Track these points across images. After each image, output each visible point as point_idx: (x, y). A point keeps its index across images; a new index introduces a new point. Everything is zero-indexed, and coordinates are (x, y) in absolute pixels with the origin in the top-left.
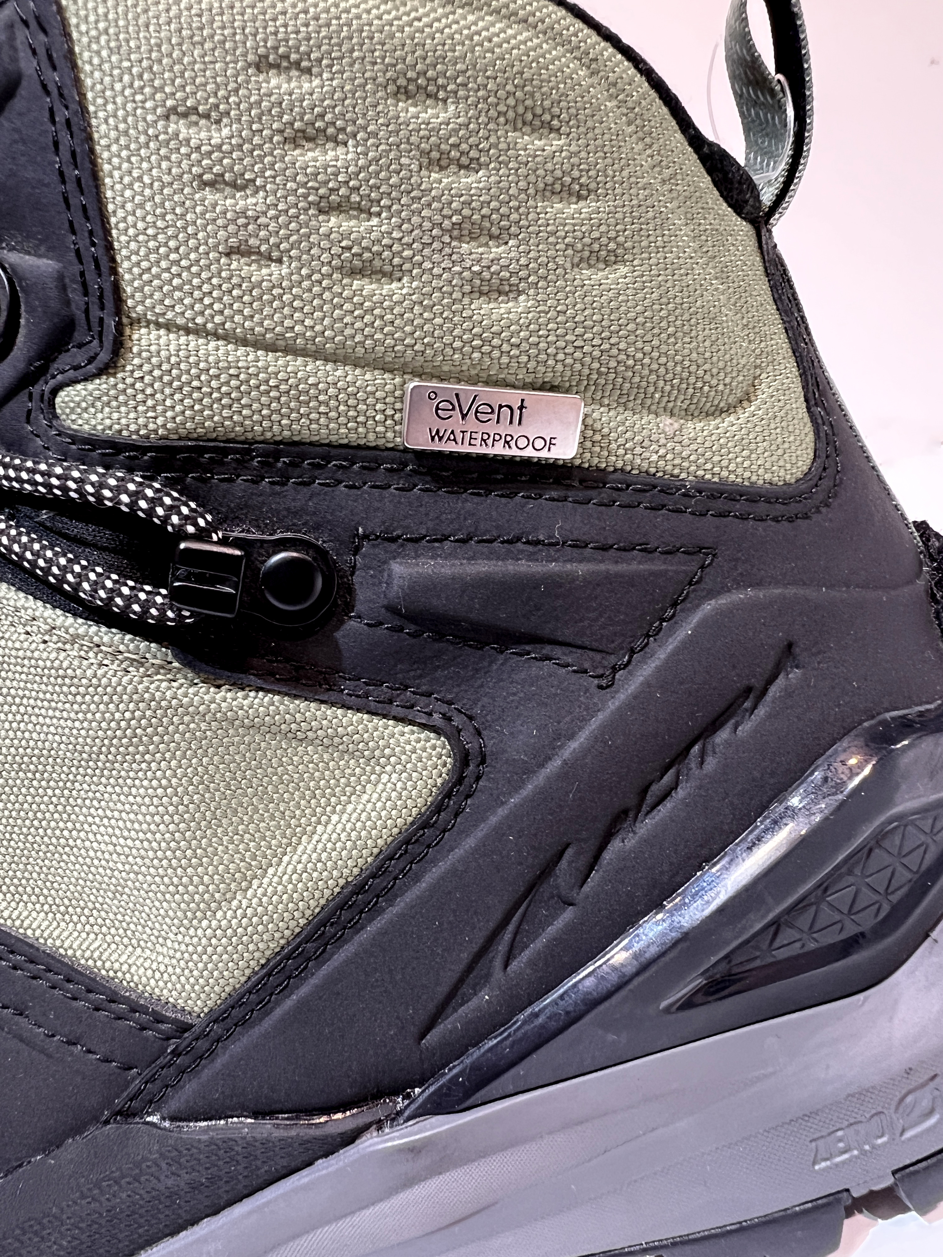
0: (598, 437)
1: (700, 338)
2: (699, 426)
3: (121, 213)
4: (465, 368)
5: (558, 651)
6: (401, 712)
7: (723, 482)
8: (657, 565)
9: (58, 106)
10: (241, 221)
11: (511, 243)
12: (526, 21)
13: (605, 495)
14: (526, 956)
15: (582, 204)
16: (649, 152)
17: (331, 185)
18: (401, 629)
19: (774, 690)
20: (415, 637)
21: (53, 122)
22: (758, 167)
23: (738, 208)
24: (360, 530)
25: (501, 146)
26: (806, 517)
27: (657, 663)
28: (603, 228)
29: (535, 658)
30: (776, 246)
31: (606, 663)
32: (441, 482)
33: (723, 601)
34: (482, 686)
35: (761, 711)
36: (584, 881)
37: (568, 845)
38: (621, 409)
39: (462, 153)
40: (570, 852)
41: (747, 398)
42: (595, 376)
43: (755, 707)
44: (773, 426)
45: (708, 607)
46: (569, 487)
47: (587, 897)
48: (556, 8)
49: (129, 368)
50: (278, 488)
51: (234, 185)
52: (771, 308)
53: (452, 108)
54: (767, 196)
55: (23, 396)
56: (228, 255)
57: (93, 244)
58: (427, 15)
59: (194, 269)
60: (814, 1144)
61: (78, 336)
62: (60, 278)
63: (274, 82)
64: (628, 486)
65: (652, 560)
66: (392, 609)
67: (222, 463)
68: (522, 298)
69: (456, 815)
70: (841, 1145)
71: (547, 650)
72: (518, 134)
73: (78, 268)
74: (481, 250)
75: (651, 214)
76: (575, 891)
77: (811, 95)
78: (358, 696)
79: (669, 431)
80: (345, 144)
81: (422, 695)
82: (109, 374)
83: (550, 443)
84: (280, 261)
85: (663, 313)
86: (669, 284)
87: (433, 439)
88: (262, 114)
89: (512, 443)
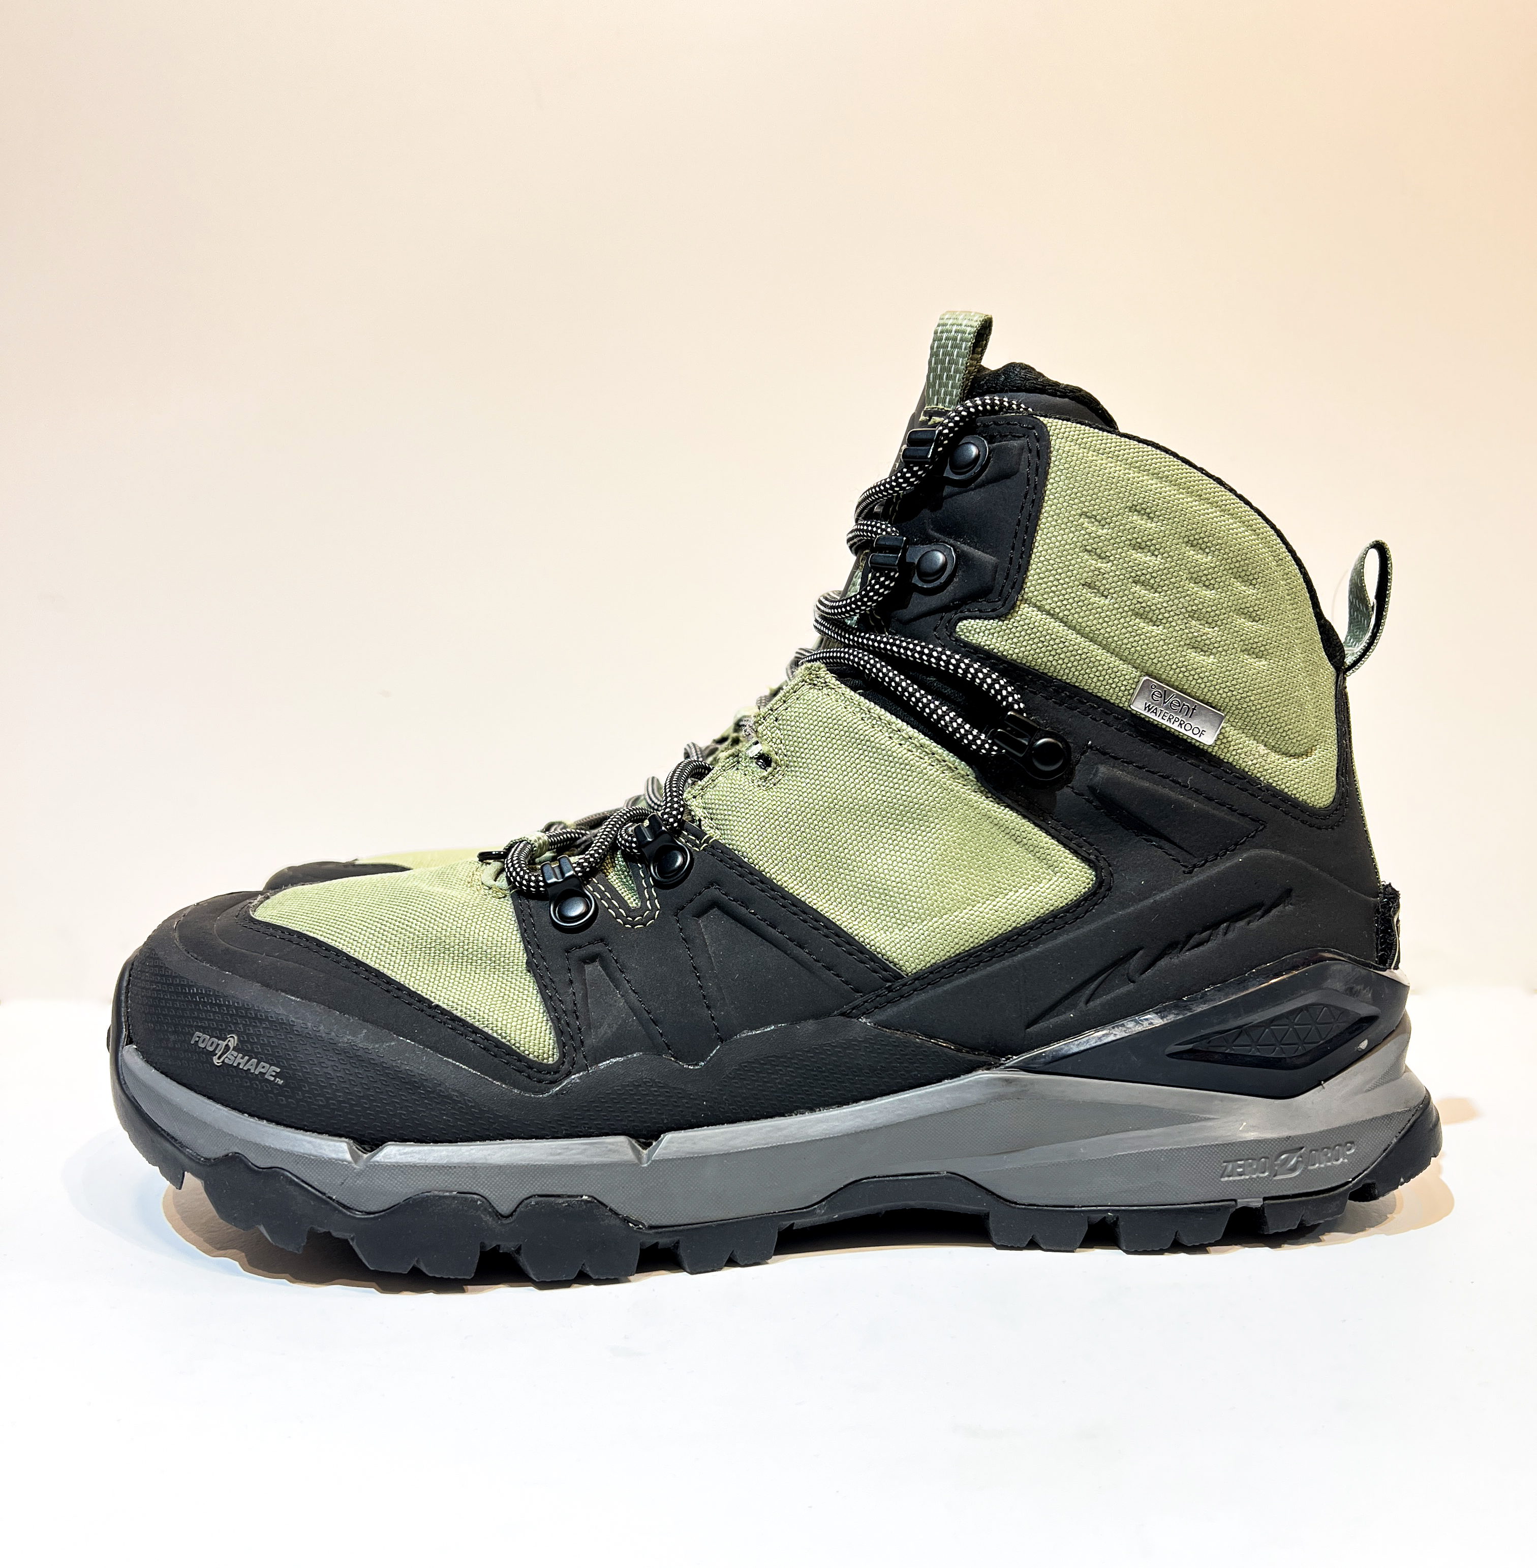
0: (1225, 741)
1: (1291, 711)
2: (1277, 757)
3: (1040, 548)
4: (1173, 680)
5: (1167, 846)
6: (1075, 847)
7: (1282, 791)
8: (1234, 819)
9: (1031, 491)
10: (1096, 573)
11: (1216, 629)
12: (1255, 531)
13: (1219, 772)
14: (1098, 1001)
15: (1254, 623)
16: (1293, 611)
17: (1143, 572)
18: (1091, 802)
19: (1274, 912)
20: (1097, 809)
21: (1025, 498)
22: (1350, 644)
23: (1331, 657)
24: (1090, 743)
25: (1226, 583)
26: (1319, 828)
27: (1219, 870)
28: (1261, 639)
29: (1154, 845)
30: (1346, 687)
31: (1191, 861)
32: (1139, 733)
33: (1263, 852)
34: (1121, 850)
35: (1266, 919)
36: (1144, 972)
37: (1141, 949)
38: (1240, 731)
39: (1207, 579)
40: (1141, 952)
41: (1306, 754)
42: (1234, 708)
43: (1262, 916)
44: (1315, 773)
45: (1254, 852)
46: (1202, 761)
47: (1143, 980)
48: (1270, 529)
49: (1012, 620)
50: (1057, 706)
51: (1100, 557)
52: (1333, 714)
53: (1210, 558)
54: (1349, 660)
55: (938, 616)
56: (1083, 585)
57: (1021, 558)
58: (1212, 513)
59: (1065, 586)
60: (1225, 1164)
61: (990, 596)
62: (996, 568)
63: (1135, 518)
64: (1232, 773)
65: (1232, 815)
66: (1092, 789)
67: (1035, 683)
68: (1212, 657)
69: (1087, 912)
70: (1239, 1170)
71: (1163, 843)
72: (1235, 580)
73: (1007, 565)
74: (1200, 627)
75: (1286, 641)
76: (1138, 974)
77: (1386, 615)
78: (1056, 830)
79: (1262, 753)
80: (1157, 556)
81: (1088, 843)
82: (1000, 620)
83: (1201, 733)
84: (1106, 597)
85: (1277, 691)
86: (1284, 678)
87: (1145, 708)
88: (1125, 530)
89: (1183, 726)
